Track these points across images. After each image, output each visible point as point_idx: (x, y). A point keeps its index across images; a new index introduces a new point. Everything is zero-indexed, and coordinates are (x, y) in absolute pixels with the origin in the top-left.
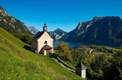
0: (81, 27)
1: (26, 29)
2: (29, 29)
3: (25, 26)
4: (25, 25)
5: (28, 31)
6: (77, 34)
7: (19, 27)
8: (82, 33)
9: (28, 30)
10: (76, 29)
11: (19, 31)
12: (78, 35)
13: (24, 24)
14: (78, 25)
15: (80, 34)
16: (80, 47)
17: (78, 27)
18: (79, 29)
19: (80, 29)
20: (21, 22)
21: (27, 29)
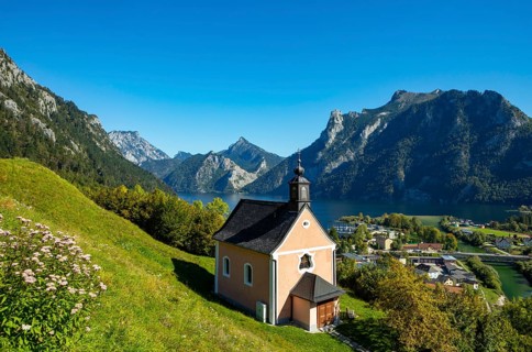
0: (338, 134)
1: (102, 144)
2: (116, 142)
3: (98, 128)
4: (99, 126)
5: (114, 152)
6: (323, 163)
7: (74, 135)
8: (346, 160)
9: (112, 146)
10: (320, 144)
11: (75, 151)
12: (328, 169)
13: (96, 121)
14: (329, 124)
15: (335, 165)
16: (338, 225)
17: (325, 135)
18: (331, 141)
19: (336, 143)
20: (82, 114)
21: (107, 142)
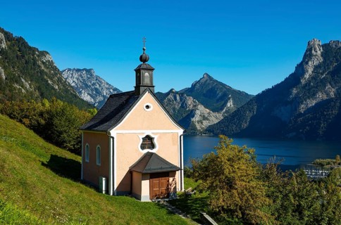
0: (316, 68)
1: (54, 82)
2: (70, 81)
3: (50, 65)
4: (51, 63)
5: (67, 91)
6: (298, 101)
7: (24, 72)
8: (325, 97)
9: (65, 84)
10: (294, 79)
11: (25, 89)
12: (302, 108)
13: (48, 58)
14: (305, 56)
15: (312, 103)
16: (311, 168)
17: (301, 68)
18: (307, 76)
19: (313, 78)
20: (33, 50)
21: (60, 80)
